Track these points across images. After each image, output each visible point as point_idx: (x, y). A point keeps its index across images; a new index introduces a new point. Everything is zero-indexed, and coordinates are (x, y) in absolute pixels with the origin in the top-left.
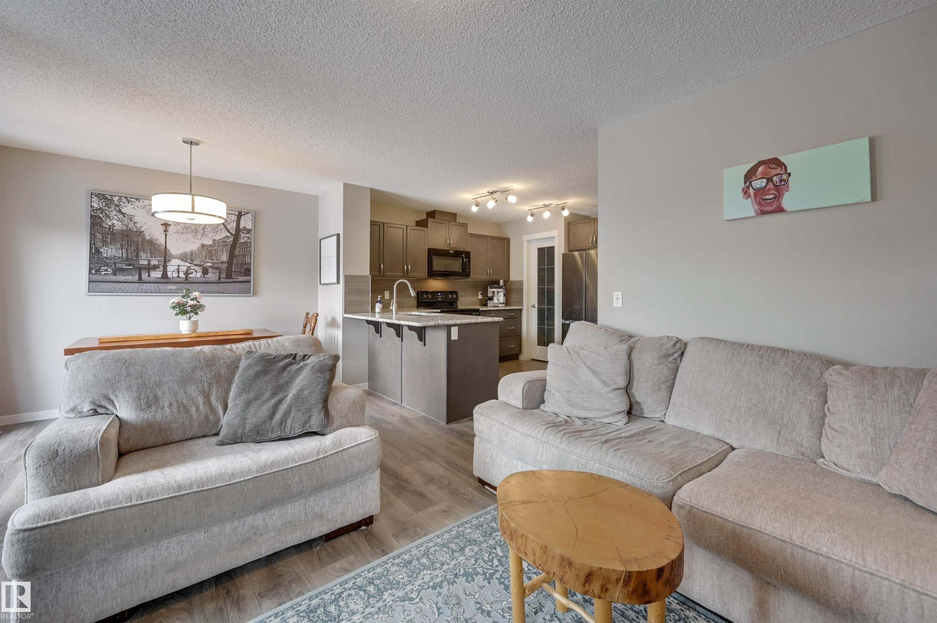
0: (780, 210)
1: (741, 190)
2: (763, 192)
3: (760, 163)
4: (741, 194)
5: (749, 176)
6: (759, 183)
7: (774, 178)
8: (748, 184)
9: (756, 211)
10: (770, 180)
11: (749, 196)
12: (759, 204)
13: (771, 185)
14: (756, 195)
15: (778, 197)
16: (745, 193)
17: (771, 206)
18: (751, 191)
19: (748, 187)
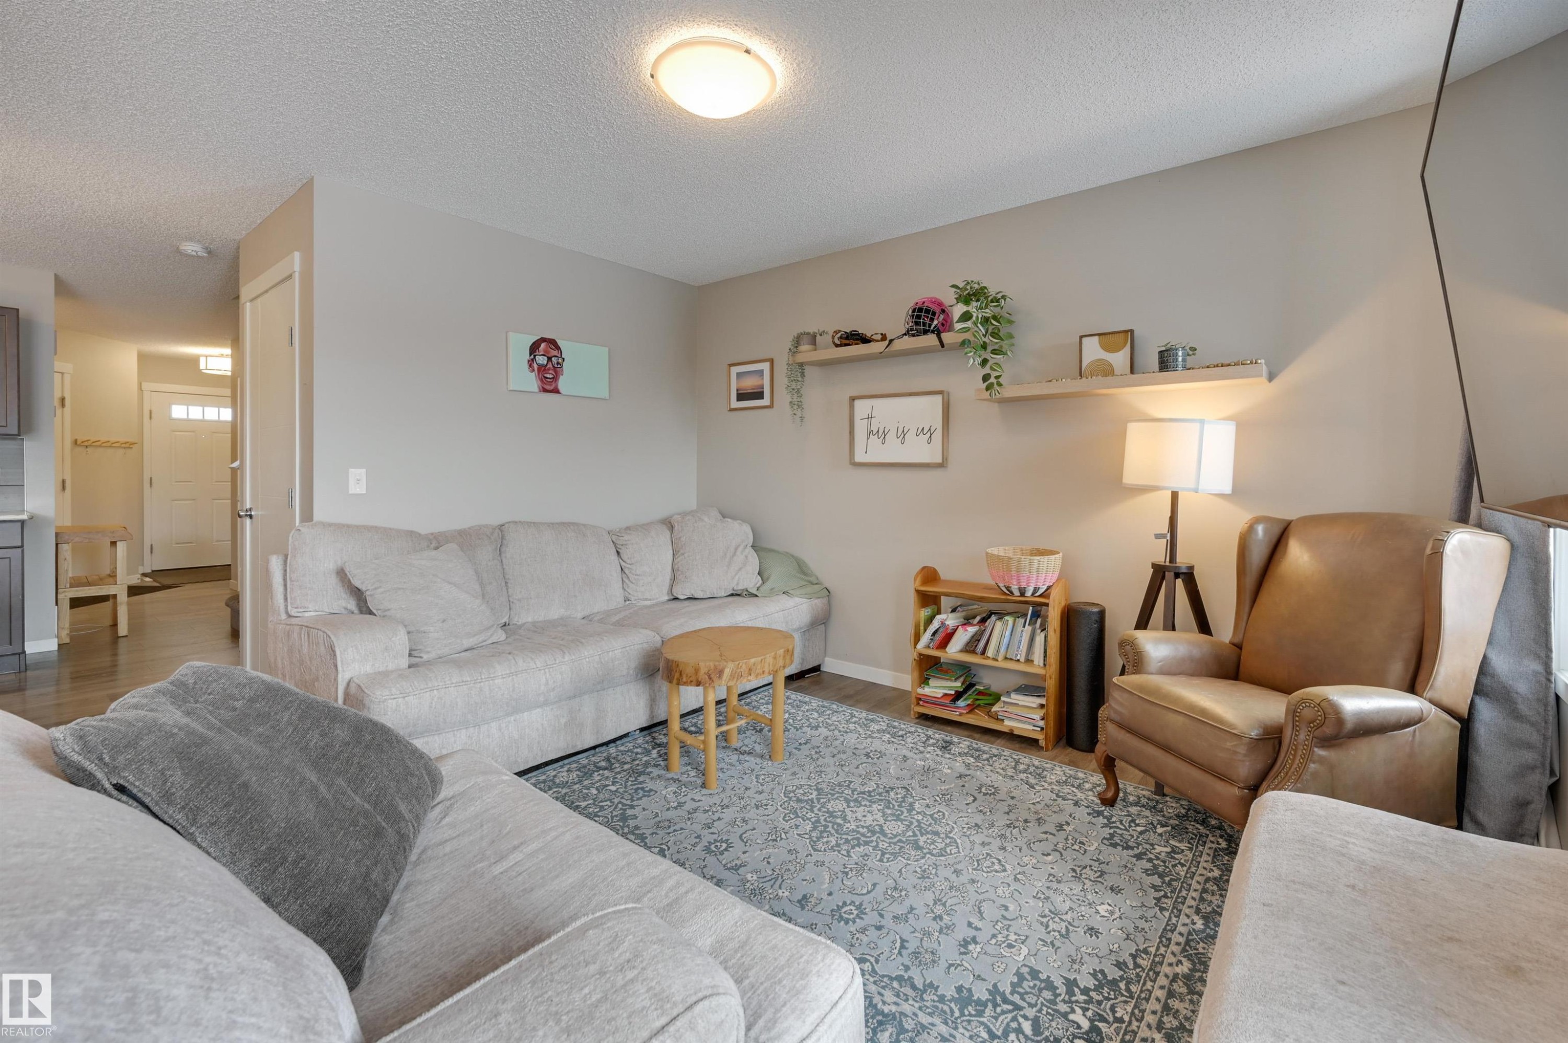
0: (556, 391)
1: (526, 362)
2: (545, 370)
3: (543, 340)
4: (527, 366)
5: (534, 348)
6: (542, 360)
7: (553, 359)
8: (532, 357)
9: (539, 388)
10: (549, 359)
11: (533, 370)
12: (542, 381)
13: (550, 365)
14: (539, 370)
15: (555, 379)
16: (530, 366)
17: (551, 385)
18: (535, 366)
19: (532, 360)
